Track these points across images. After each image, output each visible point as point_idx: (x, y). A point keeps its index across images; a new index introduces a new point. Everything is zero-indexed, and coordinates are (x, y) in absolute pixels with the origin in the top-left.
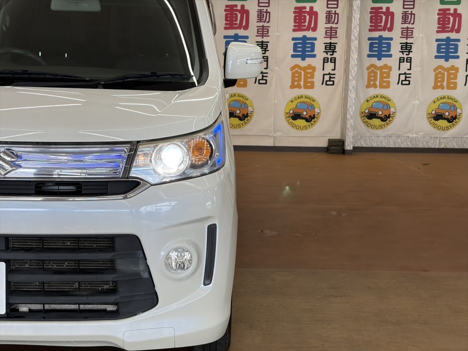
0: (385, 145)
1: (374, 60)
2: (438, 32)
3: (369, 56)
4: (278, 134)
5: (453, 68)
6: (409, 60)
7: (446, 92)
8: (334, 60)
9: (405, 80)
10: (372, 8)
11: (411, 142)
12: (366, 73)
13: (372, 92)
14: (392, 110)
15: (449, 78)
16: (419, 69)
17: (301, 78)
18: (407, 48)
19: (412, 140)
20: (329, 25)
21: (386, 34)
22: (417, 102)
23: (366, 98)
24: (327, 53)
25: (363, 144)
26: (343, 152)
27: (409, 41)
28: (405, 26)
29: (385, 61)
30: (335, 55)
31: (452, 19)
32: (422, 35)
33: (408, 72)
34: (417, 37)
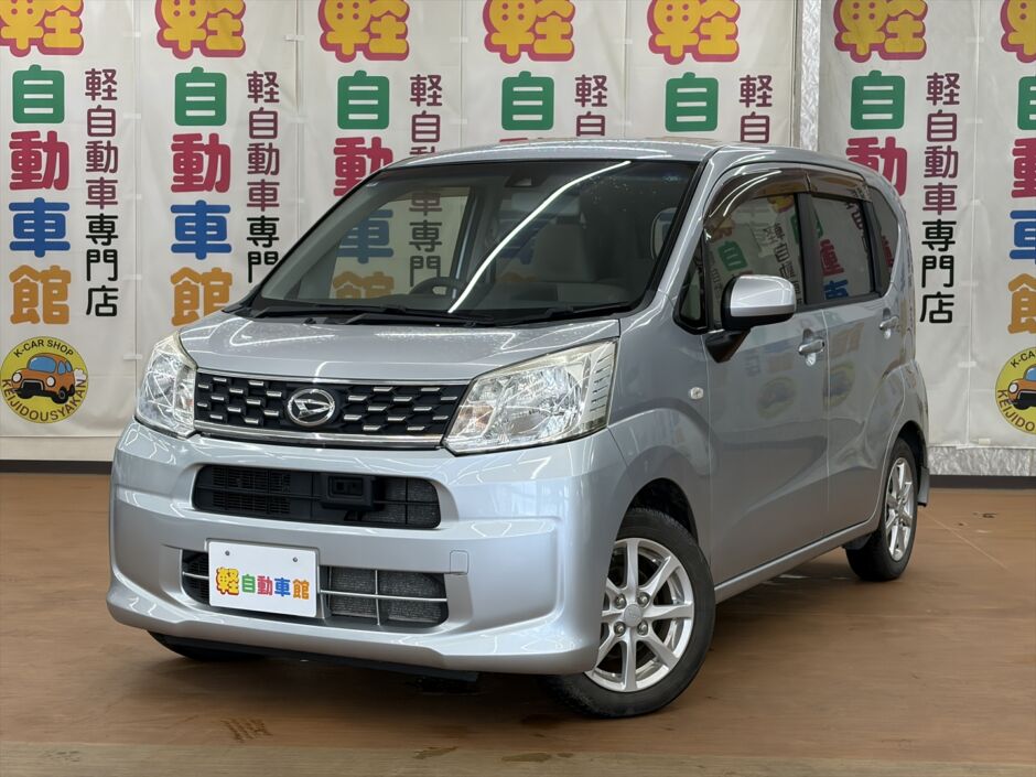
2: (1015, 194)
6: (948, 263)
9: (940, 311)
10: (851, 142)
11: (960, 460)
16: (973, 284)
19: (962, 455)
22: (974, 364)
27: (946, 216)
28: (935, 181)
32: (976, 202)
33: (945, 291)
34: (966, 208)
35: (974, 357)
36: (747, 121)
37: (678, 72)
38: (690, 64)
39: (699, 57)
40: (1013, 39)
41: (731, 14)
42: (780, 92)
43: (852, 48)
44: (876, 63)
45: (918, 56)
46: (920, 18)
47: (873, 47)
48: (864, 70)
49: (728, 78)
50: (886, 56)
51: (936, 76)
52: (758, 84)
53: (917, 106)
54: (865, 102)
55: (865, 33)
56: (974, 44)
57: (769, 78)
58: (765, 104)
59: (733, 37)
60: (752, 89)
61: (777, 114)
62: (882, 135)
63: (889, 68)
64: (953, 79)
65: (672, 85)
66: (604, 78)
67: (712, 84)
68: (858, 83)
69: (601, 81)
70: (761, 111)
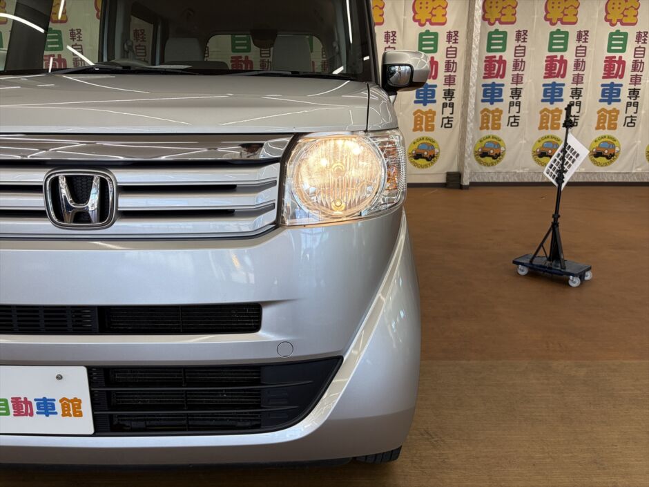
0: (495, 180)
1: (487, 105)
2: (545, 77)
3: (483, 101)
5: (557, 110)
6: (518, 104)
7: (550, 132)
8: (452, 105)
9: (515, 122)
10: (487, 57)
11: (518, 177)
12: (480, 116)
13: (485, 133)
15: (553, 120)
16: (527, 112)
17: (423, 122)
18: (516, 93)
19: (518, 175)
20: (448, 74)
21: (498, 81)
22: (524, 142)
23: (479, 139)
24: (446, 98)
26: (461, 187)
27: (519, 86)
28: (516, 73)
29: (497, 105)
30: (453, 101)
31: (558, 65)
32: (530, 81)
33: (516, 115)
34: (527, 83)
35: (525, 139)
36: (449, 49)
37: (423, 30)
38: (428, 27)
39: (432, 24)
40: (548, 17)
41: (444, 6)
42: (462, 38)
43: (488, 20)
44: (497, 26)
45: (513, 23)
46: (515, 8)
47: (496, 20)
48: (492, 29)
49: (442, 31)
50: (501, 23)
51: (519, 31)
52: (453, 34)
53: (512, 43)
54: (493, 42)
55: (495, 14)
56: (533, 19)
57: (457, 32)
58: (455, 43)
59: (444, 15)
60: (451, 36)
61: (461, 47)
62: (498, 55)
63: (502, 28)
64: (525, 32)
65: (421, 35)
66: (395, 32)
67: (436, 34)
68: (490, 34)
69: (394, 33)
70: (454, 45)
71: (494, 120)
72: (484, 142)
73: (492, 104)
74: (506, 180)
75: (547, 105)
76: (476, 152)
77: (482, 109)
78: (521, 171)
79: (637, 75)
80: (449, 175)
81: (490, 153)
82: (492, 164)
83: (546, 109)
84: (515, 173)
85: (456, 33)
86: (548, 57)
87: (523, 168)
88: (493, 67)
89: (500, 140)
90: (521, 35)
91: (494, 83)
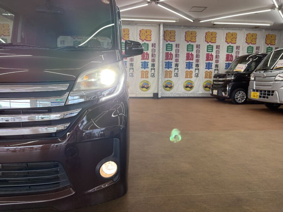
0: (171, 96)
1: (167, 69)
2: (186, 60)
3: (165, 68)
4: (137, 93)
5: (191, 71)
6: (178, 69)
7: (189, 79)
8: (154, 69)
9: (177, 75)
10: (166, 53)
11: (179, 95)
12: (164, 73)
13: (166, 79)
14: (173, 85)
15: (190, 75)
16: (181, 72)
17: (144, 75)
18: (177, 65)
19: (179, 94)
20: (152, 58)
21: (170, 61)
22: (180, 82)
23: (164, 81)
24: (152, 67)
25: (164, 96)
26: (158, 98)
27: (178, 63)
28: (176, 58)
29: (170, 69)
30: (155, 67)
31: (190, 56)
32: (181, 61)
33: (177, 73)
36: (153, 50)
39: (146, 41)
40: (186, 39)
41: (150, 35)
42: (157, 46)
43: (166, 40)
44: (169, 42)
45: (174, 41)
46: (175, 36)
47: (169, 40)
48: (167, 43)
49: (150, 44)
51: (177, 44)
52: (154, 44)
53: (174, 48)
54: (168, 47)
55: (168, 38)
56: (181, 40)
59: (150, 38)
61: (157, 49)
62: (170, 52)
63: (171, 43)
64: (179, 44)
67: (148, 44)
68: (167, 45)
70: (154, 48)
71: (169, 74)
72: (166, 82)
73: (168, 69)
74: (174, 96)
75: (188, 69)
76: (163, 86)
77: (165, 71)
78: (180, 93)
79: (217, 60)
80: (154, 94)
81: (168, 86)
82: (169, 90)
83: (187, 71)
84: (178, 93)
85: (155, 44)
86: (187, 53)
87: (181, 92)
88: (168, 56)
89: (172, 82)
90: (177, 46)
91: (169, 62)
